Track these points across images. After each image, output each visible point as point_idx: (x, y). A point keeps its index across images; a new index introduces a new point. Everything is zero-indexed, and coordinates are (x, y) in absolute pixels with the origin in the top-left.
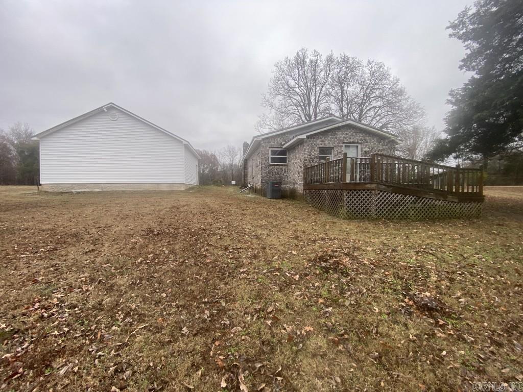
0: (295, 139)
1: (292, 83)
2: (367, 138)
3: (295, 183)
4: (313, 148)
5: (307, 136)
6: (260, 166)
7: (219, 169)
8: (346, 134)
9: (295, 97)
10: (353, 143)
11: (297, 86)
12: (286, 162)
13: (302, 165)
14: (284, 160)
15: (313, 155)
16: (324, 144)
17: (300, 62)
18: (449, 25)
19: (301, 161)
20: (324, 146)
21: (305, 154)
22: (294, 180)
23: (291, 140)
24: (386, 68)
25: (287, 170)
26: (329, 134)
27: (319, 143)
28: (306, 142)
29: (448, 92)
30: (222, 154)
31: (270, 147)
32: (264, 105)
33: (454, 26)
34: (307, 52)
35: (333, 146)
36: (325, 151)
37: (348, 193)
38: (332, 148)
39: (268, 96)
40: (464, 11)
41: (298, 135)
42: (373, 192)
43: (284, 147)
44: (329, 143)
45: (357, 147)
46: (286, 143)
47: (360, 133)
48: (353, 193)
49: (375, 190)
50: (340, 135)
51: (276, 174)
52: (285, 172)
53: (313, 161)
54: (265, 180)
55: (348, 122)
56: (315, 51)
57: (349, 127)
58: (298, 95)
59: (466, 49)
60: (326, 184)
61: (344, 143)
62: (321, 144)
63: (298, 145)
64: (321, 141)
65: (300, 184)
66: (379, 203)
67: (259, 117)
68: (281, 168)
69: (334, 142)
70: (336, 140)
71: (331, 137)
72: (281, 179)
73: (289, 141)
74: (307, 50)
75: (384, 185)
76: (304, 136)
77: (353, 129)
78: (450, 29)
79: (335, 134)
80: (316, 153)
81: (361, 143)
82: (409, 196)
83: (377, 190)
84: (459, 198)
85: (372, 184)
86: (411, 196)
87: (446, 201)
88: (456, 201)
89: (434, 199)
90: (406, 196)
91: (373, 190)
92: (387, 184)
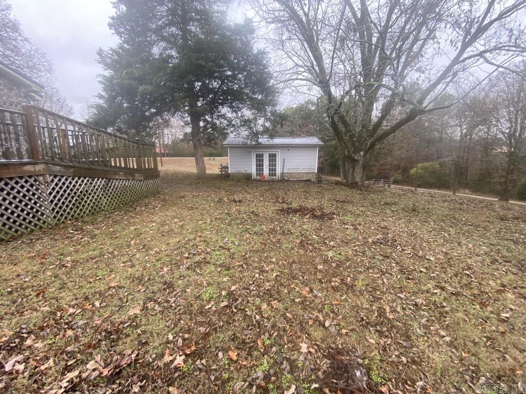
42: (41, 178)
49: (43, 175)
66: (55, 196)
75: (59, 165)
82: (98, 180)
83: (48, 176)
84: (144, 176)
85: (37, 164)
86: (100, 179)
87: (134, 180)
88: (142, 179)
89: (124, 179)
90: (93, 180)
91: (40, 175)
92: (63, 163)
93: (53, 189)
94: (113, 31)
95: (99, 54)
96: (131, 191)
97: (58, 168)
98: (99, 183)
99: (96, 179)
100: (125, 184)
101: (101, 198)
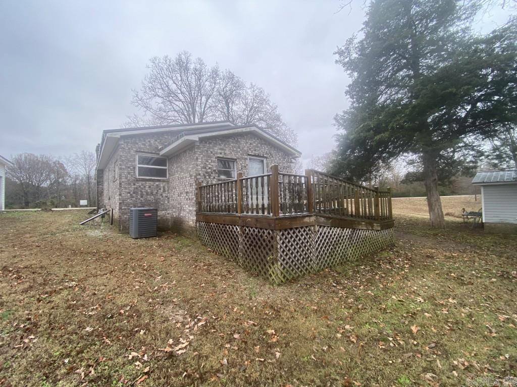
0: (180, 141)
1: (173, 87)
2: (272, 152)
3: (181, 209)
4: (210, 157)
5: (200, 138)
6: (118, 182)
7: (69, 182)
8: (251, 144)
9: (177, 103)
10: (258, 156)
11: (179, 92)
12: (166, 177)
13: (192, 181)
14: (162, 173)
15: (210, 168)
16: (225, 154)
17: (182, 65)
18: (336, 50)
19: (191, 176)
20: (225, 157)
21: (197, 165)
22: (180, 204)
23: (173, 143)
24: (266, 94)
25: (168, 187)
26: (231, 140)
27: (218, 150)
28: (199, 148)
29: (334, 116)
30: (71, 162)
31: (137, 151)
32: (137, 104)
33: (341, 53)
34: (191, 57)
35: (235, 158)
36: (226, 163)
37: (283, 235)
38: (234, 160)
39: (141, 94)
40: (351, 39)
41: (186, 135)
42: (312, 228)
43: (162, 153)
44: (231, 153)
45: (262, 161)
46: (166, 146)
47: (265, 144)
48: (289, 234)
49: (314, 226)
50: (244, 144)
51: (147, 194)
52: (164, 191)
53: (210, 176)
54: (128, 205)
55: (253, 129)
56: (199, 59)
57: (253, 135)
58: (181, 100)
59: (349, 77)
60: (239, 217)
61: (249, 155)
62: (221, 153)
63: (185, 152)
64: (221, 149)
65: (190, 210)
66: (319, 245)
67: (129, 117)
68: (157, 185)
69: (237, 152)
70: (239, 150)
71: (232, 144)
72: (157, 202)
73: (169, 144)
74: (190, 56)
75: (323, 217)
76: (195, 138)
77: (258, 139)
78: (337, 54)
79: (237, 142)
80: (214, 165)
81: (266, 158)
82: (346, 230)
83: (316, 226)
84: (380, 226)
85: (311, 216)
86: (348, 229)
87: (373, 230)
88: (379, 229)
89: (365, 230)
90: (343, 230)
91: (312, 226)
92: (325, 215)
93: (319, 238)
94: (348, 96)
95: (335, 119)
96: (370, 242)
97: (323, 219)
98: (347, 232)
99: (345, 229)
100: (365, 235)
101: (347, 248)
